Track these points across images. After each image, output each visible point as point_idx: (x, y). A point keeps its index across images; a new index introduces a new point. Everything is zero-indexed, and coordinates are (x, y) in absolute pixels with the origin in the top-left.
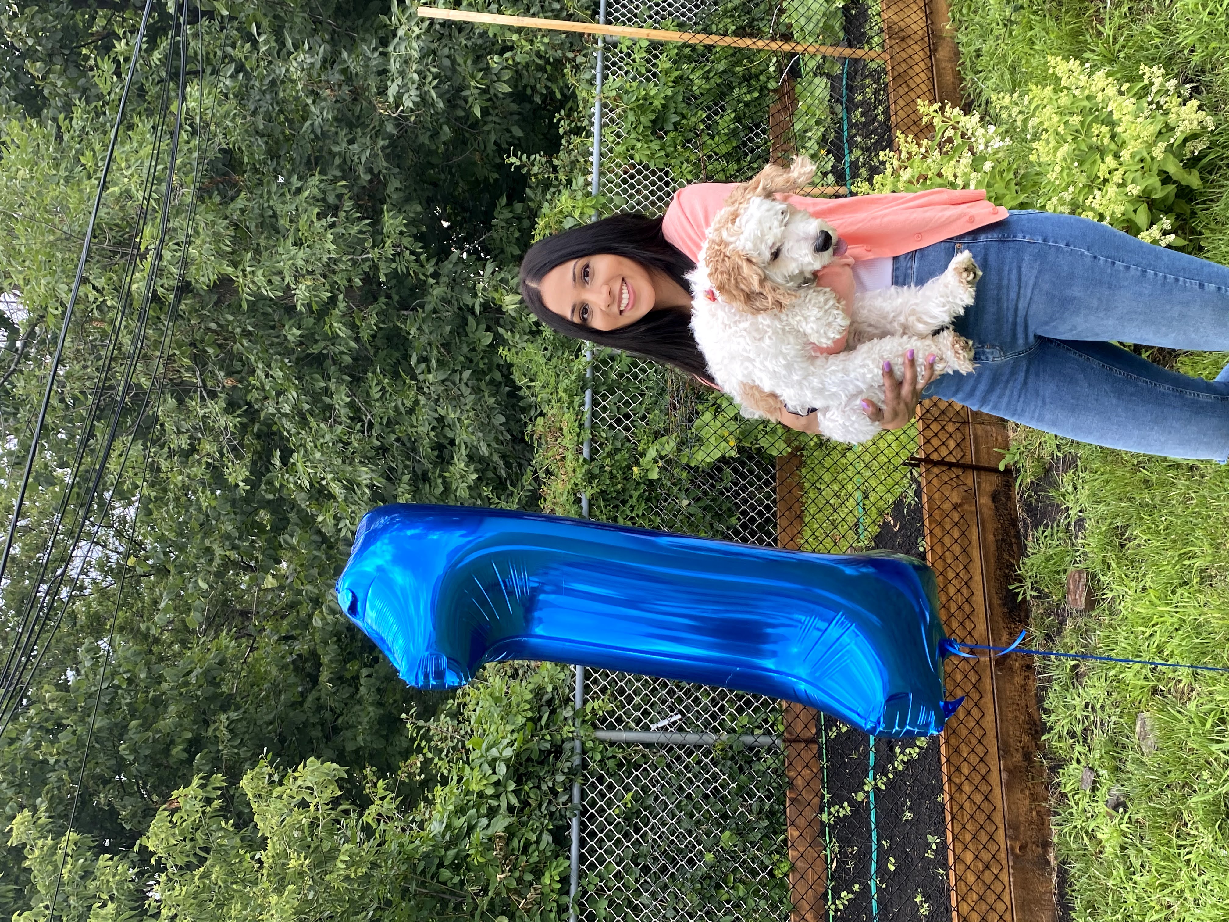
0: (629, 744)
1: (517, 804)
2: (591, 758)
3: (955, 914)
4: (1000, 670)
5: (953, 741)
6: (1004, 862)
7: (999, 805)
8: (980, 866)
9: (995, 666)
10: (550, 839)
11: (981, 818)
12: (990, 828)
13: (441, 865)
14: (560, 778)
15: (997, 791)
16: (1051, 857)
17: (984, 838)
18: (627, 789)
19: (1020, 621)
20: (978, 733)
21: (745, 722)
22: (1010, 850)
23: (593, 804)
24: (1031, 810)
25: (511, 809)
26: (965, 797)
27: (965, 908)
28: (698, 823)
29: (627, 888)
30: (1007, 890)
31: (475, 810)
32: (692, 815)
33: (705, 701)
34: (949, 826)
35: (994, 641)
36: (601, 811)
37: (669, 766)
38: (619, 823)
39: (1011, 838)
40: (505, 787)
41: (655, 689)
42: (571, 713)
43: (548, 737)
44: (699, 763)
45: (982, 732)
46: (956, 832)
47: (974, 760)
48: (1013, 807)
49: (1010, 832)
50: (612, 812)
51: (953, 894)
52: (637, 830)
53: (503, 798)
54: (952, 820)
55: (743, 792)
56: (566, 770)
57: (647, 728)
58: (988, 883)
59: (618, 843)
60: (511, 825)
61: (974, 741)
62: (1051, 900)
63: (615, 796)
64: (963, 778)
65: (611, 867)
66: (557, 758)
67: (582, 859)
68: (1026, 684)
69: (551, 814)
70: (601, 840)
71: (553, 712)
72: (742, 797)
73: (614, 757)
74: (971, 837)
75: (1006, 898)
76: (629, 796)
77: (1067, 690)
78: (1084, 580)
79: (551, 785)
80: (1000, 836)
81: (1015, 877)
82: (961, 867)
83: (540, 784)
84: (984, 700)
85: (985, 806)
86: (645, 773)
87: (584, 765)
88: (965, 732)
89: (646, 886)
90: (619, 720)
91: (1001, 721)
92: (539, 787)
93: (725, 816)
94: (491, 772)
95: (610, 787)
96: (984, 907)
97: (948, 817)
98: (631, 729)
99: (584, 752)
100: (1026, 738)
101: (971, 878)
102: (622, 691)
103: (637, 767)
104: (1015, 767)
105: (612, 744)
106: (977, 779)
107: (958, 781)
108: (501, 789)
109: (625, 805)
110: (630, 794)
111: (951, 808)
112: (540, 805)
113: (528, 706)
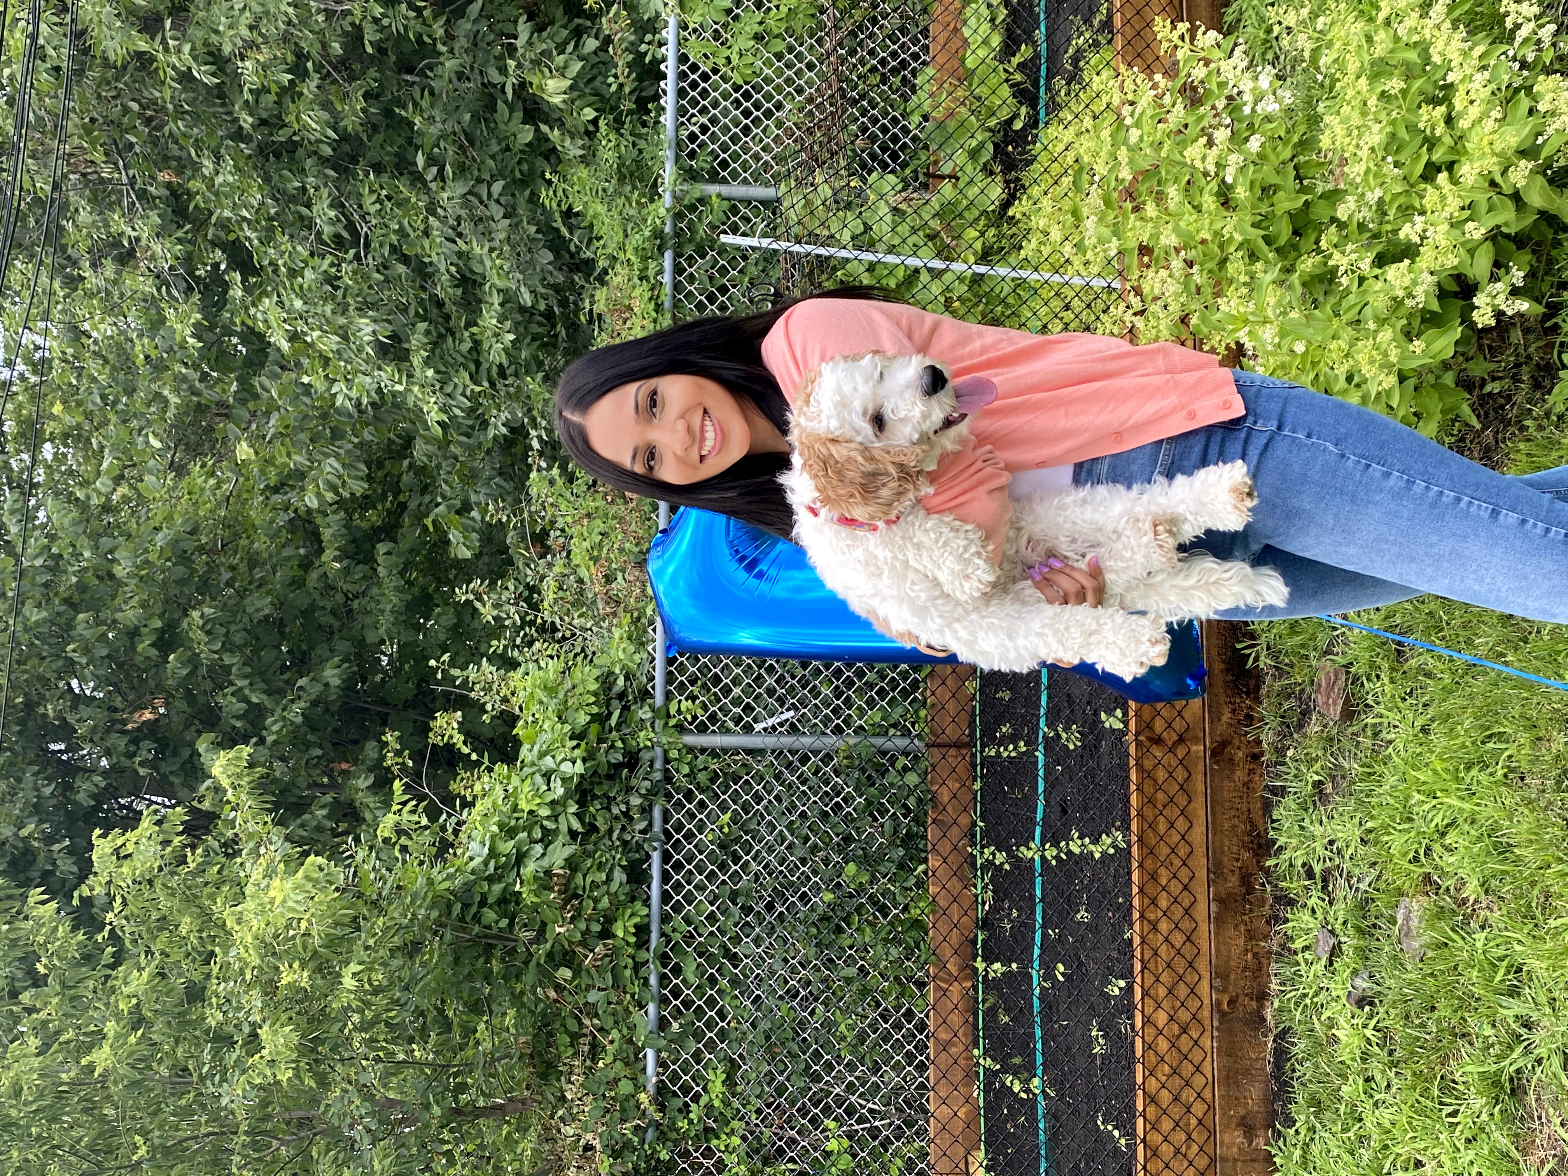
0: (725, 751)
1: (581, 830)
2: (677, 771)
3: (1140, 1093)
4: (1216, 762)
5: (1148, 863)
6: (1207, 1023)
7: (1205, 947)
8: (1176, 1029)
9: (1212, 756)
10: (624, 878)
11: (1180, 965)
12: (1191, 978)
13: (483, 903)
14: (636, 801)
15: (1204, 927)
16: (1269, 1014)
17: (1182, 991)
18: (724, 808)
19: (1248, 693)
20: (1183, 851)
21: (877, 719)
22: (1216, 1007)
23: (679, 827)
24: (1247, 950)
25: (573, 834)
26: (1161, 938)
27: (1153, 1085)
28: (815, 849)
29: (723, 933)
30: (1209, 1058)
31: (525, 834)
32: (807, 839)
33: (826, 691)
34: (1138, 980)
35: (1211, 722)
36: (689, 836)
37: (777, 777)
38: (713, 851)
39: (1218, 990)
40: (565, 806)
41: (760, 676)
42: (650, 715)
43: (619, 744)
44: (815, 774)
45: (1188, 849)
46: (1146, 986)
47: (1175, 887)
48: (1222, 947)
49: (1217, 983)
50: (705, 837)
51: (1139, 1068)
52: (736, 859)
53: (561, 819)
54: (1142, 971)
55: (873, 809)
56: (643, 791)
57: (748, 729)
58: (1185, 1050)
59: (711, 876)
60: (572, 856)
61: (1177, 862)
62: (1263, 1069)
63: (707, 816)
64: (1160, 914)
65: (702, 907)
66: (631, 771)
67: (665, 897)
68: (1250, 781)
69: (625, 843)
70: (690, 872)
71: (625, 708)
72: (871, 815)
73: (706, 768)
74: (1166, 991)
75: (1207, 1068)
76: (726, 818)
77: (1306, 810)
78: (1341, 683)
79: (623, 808)
80: (1204, 988)
81: (1219, 1042)
82: (1150, 1031)
83: (609, 804)
84: (1192, 805)
85: (1187, 950)
86: (747, 787)
87: (668, 778)
88: (1165, 850)
89: (747, 930)
90: (713, 718)
91: (1214, 834)
92: (608, 809)
93: (848, 839)
94: (545, 788)
95: (702, 805)
96: (1178, 1082)
97: (1138, 967)
98: (728, 731)
99: (667, 761)
100: (1246, 855)
101: (1163, 1045)
102: (717, 679)
103: (736, 779)
104: (1229, 895)
105: (703, 751)
106: (1178, 912)
107: (1152, 917)
108: (560, 809)
109: (721, 828)
110: (729, 814)
111: (1142, 954)
112: (610, 831)
113: (592, 699)
